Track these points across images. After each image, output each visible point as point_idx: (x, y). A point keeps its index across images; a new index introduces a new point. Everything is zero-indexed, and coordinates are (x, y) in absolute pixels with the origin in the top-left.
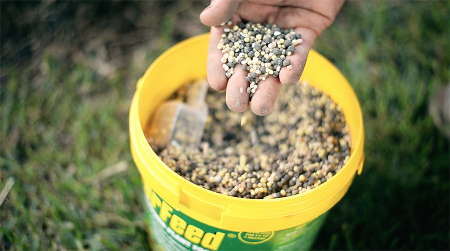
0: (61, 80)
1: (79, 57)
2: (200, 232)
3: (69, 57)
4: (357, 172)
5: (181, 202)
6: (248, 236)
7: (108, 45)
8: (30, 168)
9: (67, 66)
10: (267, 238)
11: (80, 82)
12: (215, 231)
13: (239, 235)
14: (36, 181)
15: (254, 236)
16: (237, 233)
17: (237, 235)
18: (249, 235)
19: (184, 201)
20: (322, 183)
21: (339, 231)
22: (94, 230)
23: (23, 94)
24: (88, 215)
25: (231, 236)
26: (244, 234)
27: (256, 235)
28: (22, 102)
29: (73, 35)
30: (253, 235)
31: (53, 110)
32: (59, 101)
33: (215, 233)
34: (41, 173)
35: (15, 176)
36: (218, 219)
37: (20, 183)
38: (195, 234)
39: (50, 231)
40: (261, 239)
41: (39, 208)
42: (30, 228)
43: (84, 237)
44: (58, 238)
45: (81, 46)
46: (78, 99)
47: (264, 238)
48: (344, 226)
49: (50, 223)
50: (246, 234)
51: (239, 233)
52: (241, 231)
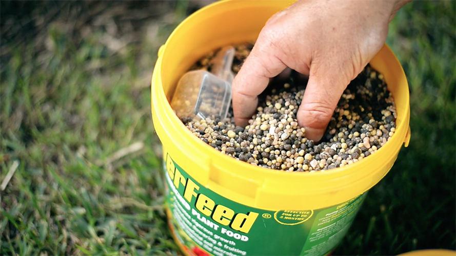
0: (68, 56)
1: (86, 32)
2: (230, 213)
3: (76, 33)
4: (404, 144)
5: (211, 179)
6: (284, 216)
7: (117, 19)
8: (36, 150)
9: (74, 42)
10: (305, 218)
11: (89, 58)
12: (247, 210)
13: (275, 214)
14: (42, 164)
15: (292, 217)
16: (272, 213)
17: (273, 216)
18: (286, 214)
19: (214, 178)
20: (365, 156)
21: (378, 213)
22: (108, 216)
23: (27, 70)
24: (100, 199)
25: (265, 216)
26: (280, 213)
27: (294, 215)
28: (27, 79)
29: (79, 9)
30: (290, 215)
31: (60, 88)
32: (67, 79)
33: (248, 214)
34: (48, 155)
35: (20, 159)
36: (253, 196)
37: (25, 166)
38: (224, 215)
39: (59, 218)
40: (299, 219)
41: (46, 193)
42: (37, 215)
43: (97, 224)
44: (68, 225)
45: (89, 22)
46: (87, 76)
47: (303, 219)
48: (383, 208)
49: (59, 209)
50: (283, 214)
51: (275, 212)
52: (278, 210)
